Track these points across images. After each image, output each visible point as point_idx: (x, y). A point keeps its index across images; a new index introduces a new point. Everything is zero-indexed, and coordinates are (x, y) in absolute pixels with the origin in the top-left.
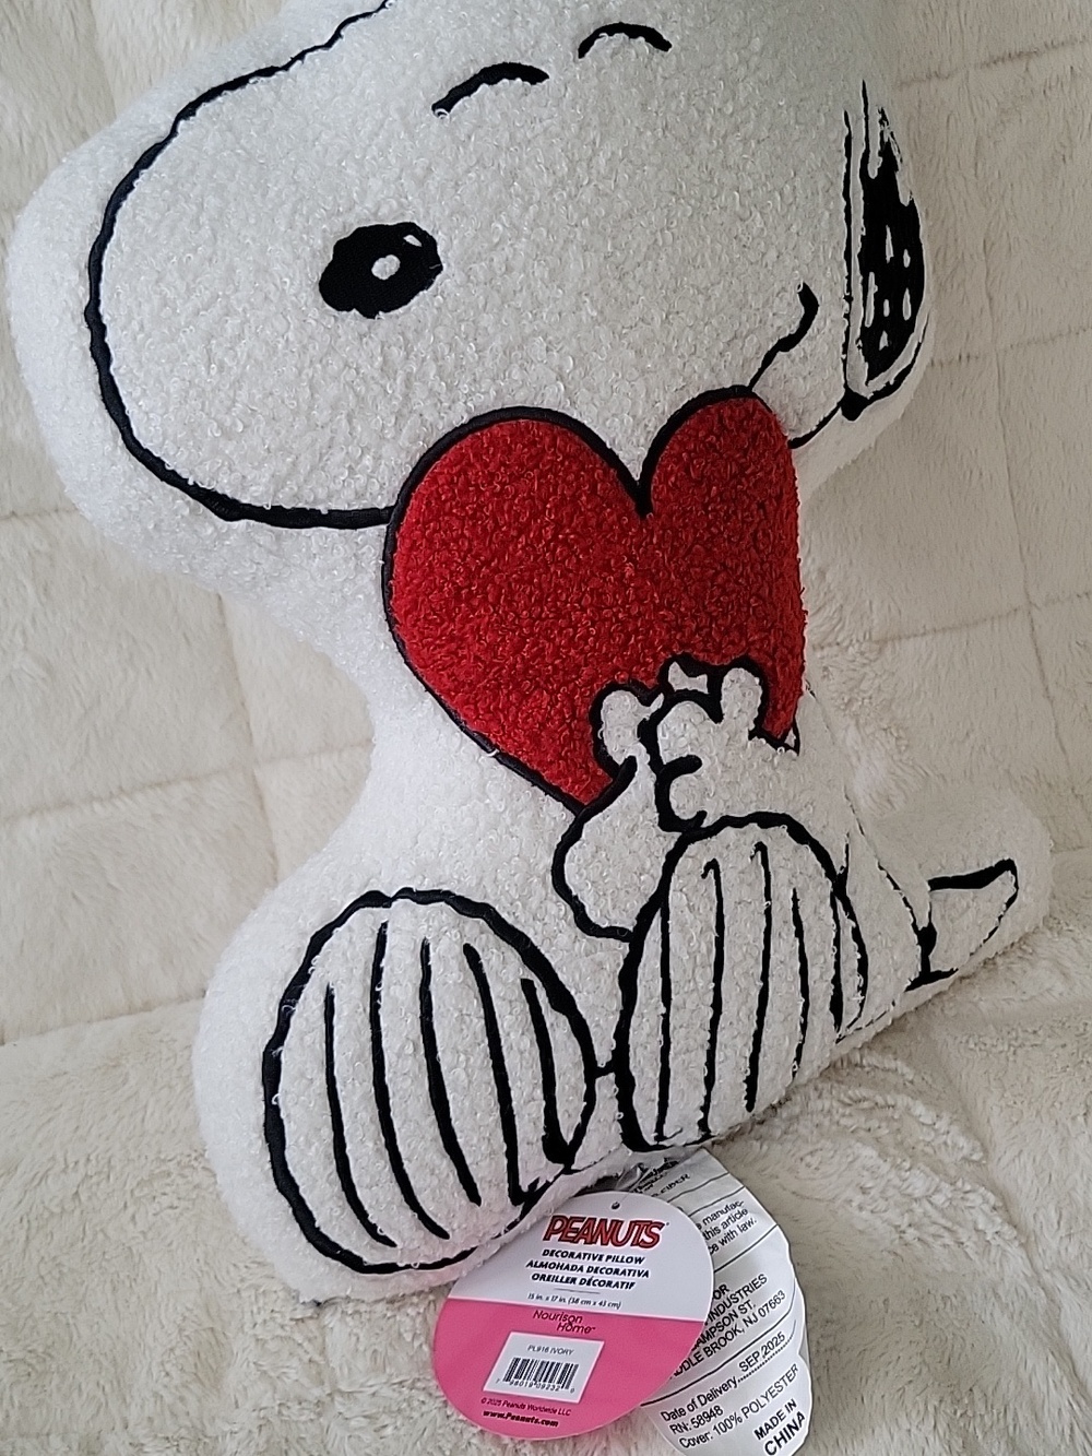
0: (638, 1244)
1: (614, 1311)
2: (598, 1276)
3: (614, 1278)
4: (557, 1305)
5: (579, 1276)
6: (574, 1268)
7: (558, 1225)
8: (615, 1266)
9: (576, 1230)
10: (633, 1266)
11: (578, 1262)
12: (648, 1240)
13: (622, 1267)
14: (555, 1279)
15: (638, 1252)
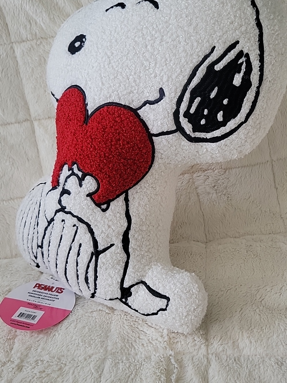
0: (57, 292)
1: (49, 305)
2: (46, 298)
3: (50, 299)
4: (34, 302)
5: (41, 297)
6: (40, 295)
7: (38, 285)
8: (51, 296)
9: (42, 287)
10: (55, 297)
11: (41, 294)
12: (60, 292)
13: (52, 296)
14: (35, 297)
15: (57, 294)
